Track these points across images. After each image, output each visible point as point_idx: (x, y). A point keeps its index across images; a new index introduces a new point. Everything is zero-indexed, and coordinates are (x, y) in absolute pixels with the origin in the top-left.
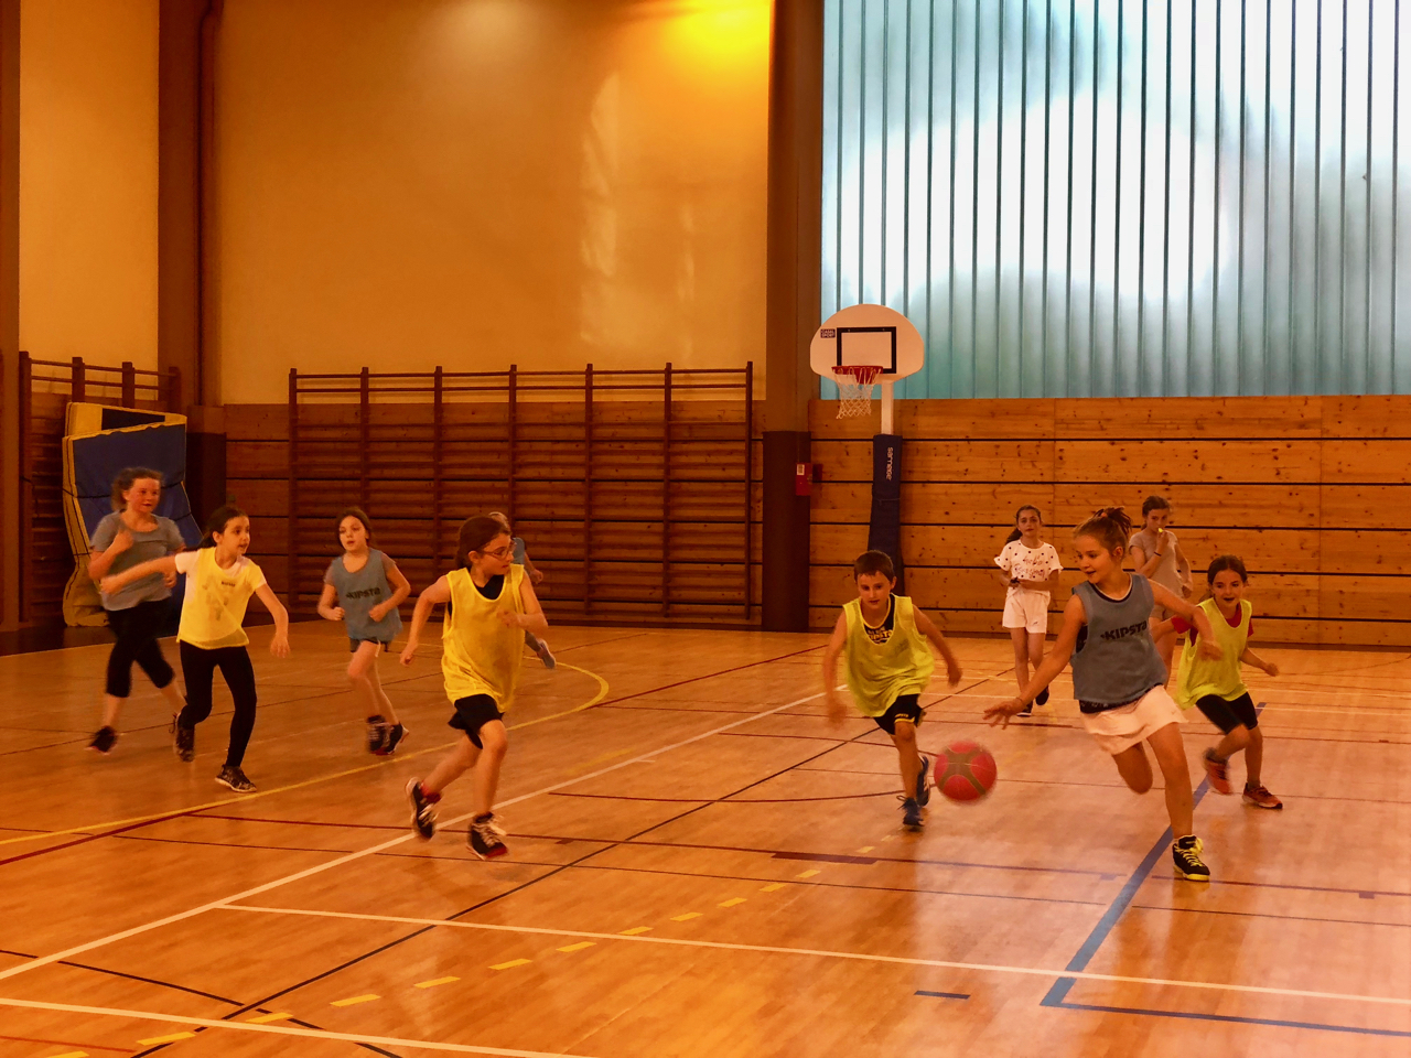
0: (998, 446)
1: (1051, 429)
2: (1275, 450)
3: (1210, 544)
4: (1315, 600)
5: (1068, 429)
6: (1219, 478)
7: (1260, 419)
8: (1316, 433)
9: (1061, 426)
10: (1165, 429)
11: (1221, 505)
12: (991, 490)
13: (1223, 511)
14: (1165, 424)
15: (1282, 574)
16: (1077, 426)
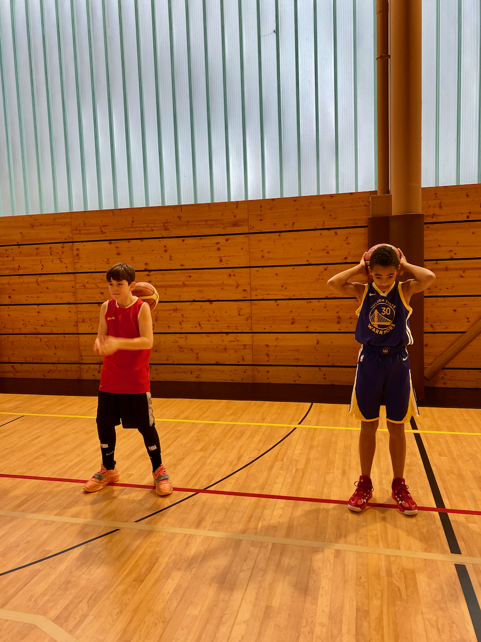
0: (37, 249)
1: (70, 235)
2: (218, 243)
3: (178, 314)
4: (250, 351)
5: (80, 234)
6: (182, 265)
7: (207, 221)
8: (246, 230)
9: (76, 232)
10: (144, 230)
11: (184, 285)
12: (35, 280)
13: (185, 289)
14: (143, 227)
15: (227, 333)
16: (86, 232)
